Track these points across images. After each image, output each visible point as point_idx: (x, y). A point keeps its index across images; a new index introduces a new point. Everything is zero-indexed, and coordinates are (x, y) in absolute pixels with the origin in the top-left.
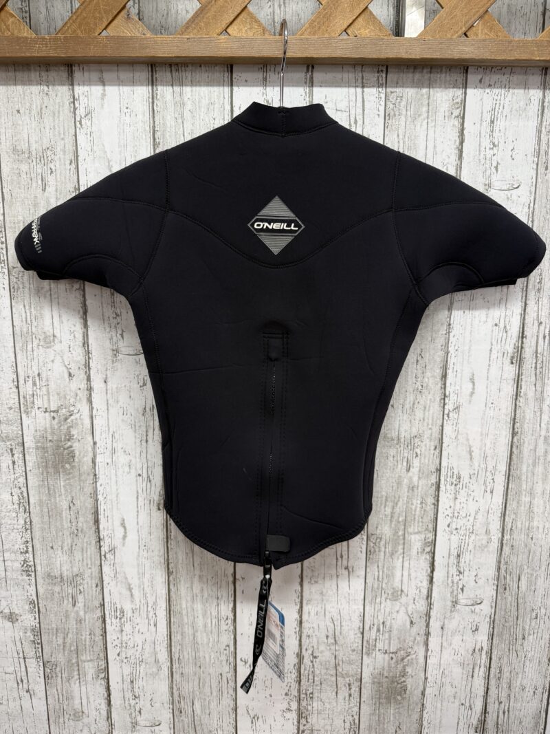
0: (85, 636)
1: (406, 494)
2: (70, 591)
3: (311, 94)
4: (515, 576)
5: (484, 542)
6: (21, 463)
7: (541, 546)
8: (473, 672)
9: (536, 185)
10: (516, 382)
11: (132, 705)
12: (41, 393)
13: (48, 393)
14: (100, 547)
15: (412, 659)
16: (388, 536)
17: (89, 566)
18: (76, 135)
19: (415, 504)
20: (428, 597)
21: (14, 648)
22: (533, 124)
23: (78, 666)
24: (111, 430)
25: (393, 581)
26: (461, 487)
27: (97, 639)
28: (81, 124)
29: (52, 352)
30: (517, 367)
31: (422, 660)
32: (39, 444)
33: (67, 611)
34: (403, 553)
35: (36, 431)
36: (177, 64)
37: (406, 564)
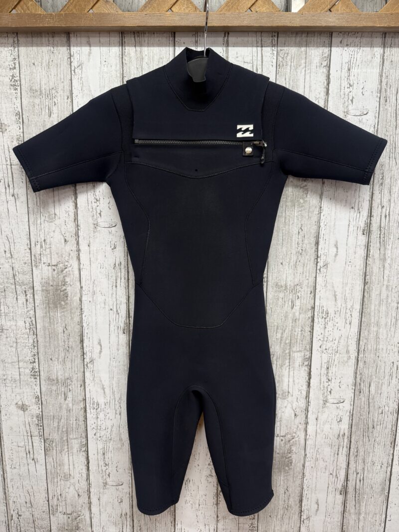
0: (73, 421)
1: (291, 324)
2: (63, 390)
3: (227, 52)
4: (367, 383)
5: (345, 359)
6: (31, 300)
7: (385, 363)
8: (338, 451)
9: (379, 112)
10: (366, 247)
11: (104, 470)
12: (46, 253)
13: (51, 253)
14: (84, 359)
15: (296, 441)
16: (278, 353)
17: (76, 372)
18: (71, 80)
19: (297, 331)
20: (306, 397)
21: (24, 429)
22: (376, 71)
23: (68, 442)
24: (93, 279)
25: (283, 385)
26: (329, 320)
27: (80, 423)
28: (75, 72)
29: (54, 225)
30: (367, 237)
31: (303, 442)
32: (44, 288)
33: (60, 403)
34: (289, 366)
35: (42, 279)
36: (138, 32)
37: (291, 373)
